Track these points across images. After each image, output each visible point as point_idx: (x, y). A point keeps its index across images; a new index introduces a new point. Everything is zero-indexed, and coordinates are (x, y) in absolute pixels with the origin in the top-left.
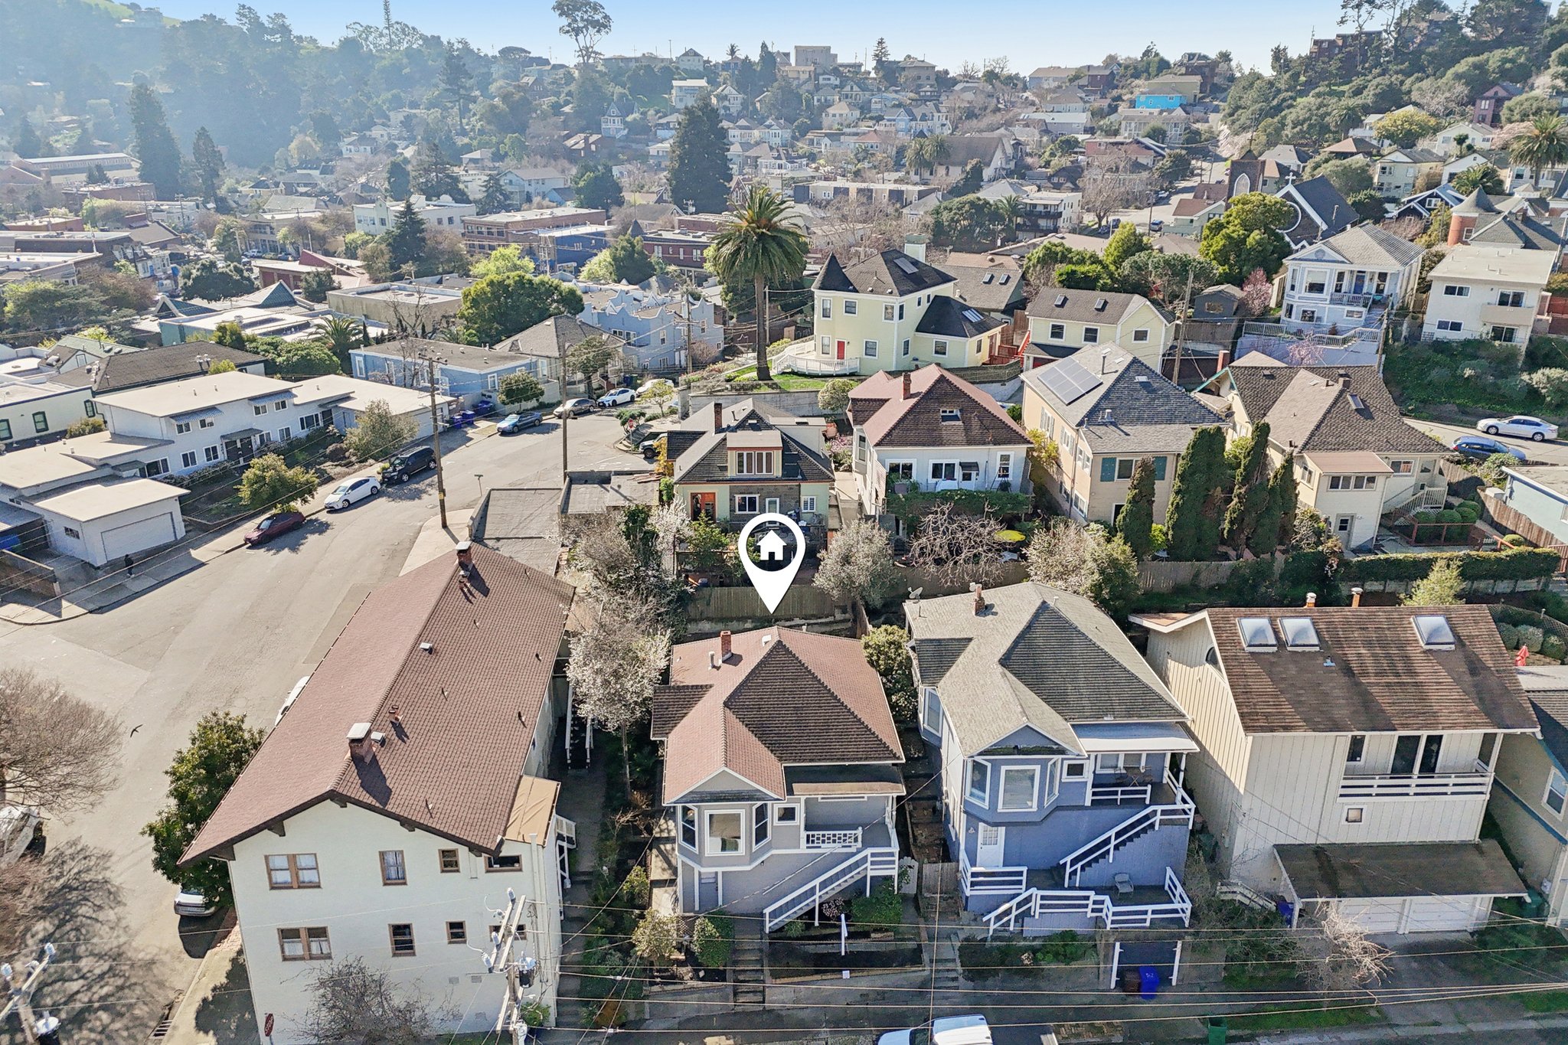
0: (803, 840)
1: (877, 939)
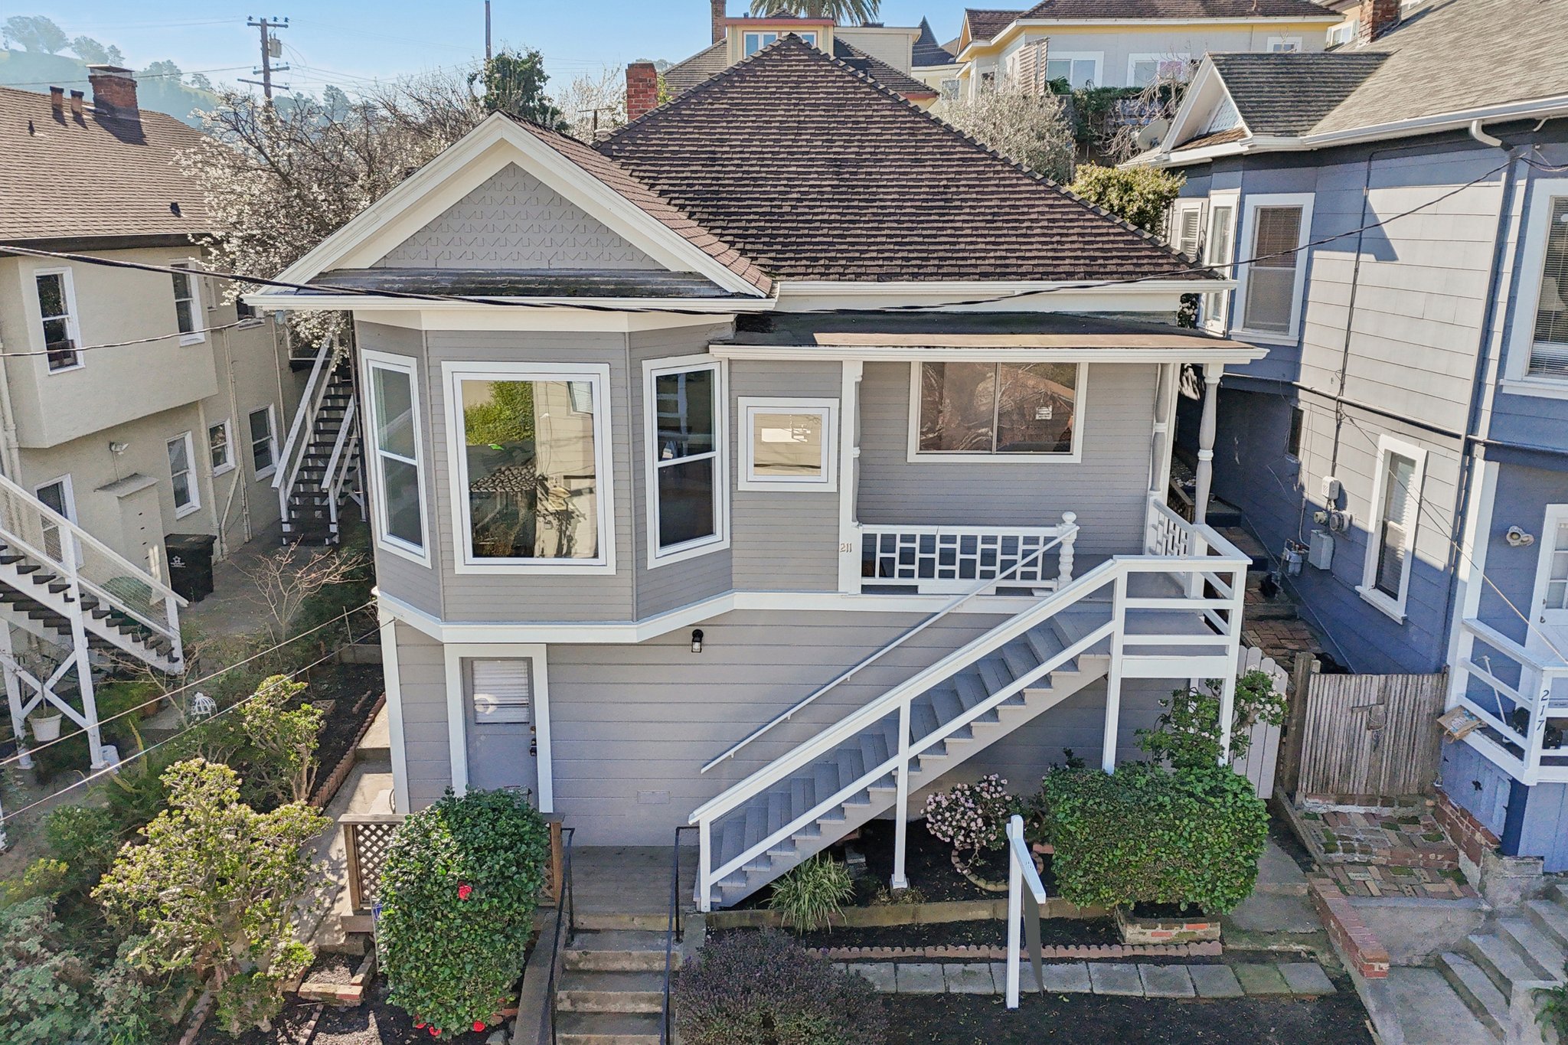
0: (854, 562)
1: (1150, 952)
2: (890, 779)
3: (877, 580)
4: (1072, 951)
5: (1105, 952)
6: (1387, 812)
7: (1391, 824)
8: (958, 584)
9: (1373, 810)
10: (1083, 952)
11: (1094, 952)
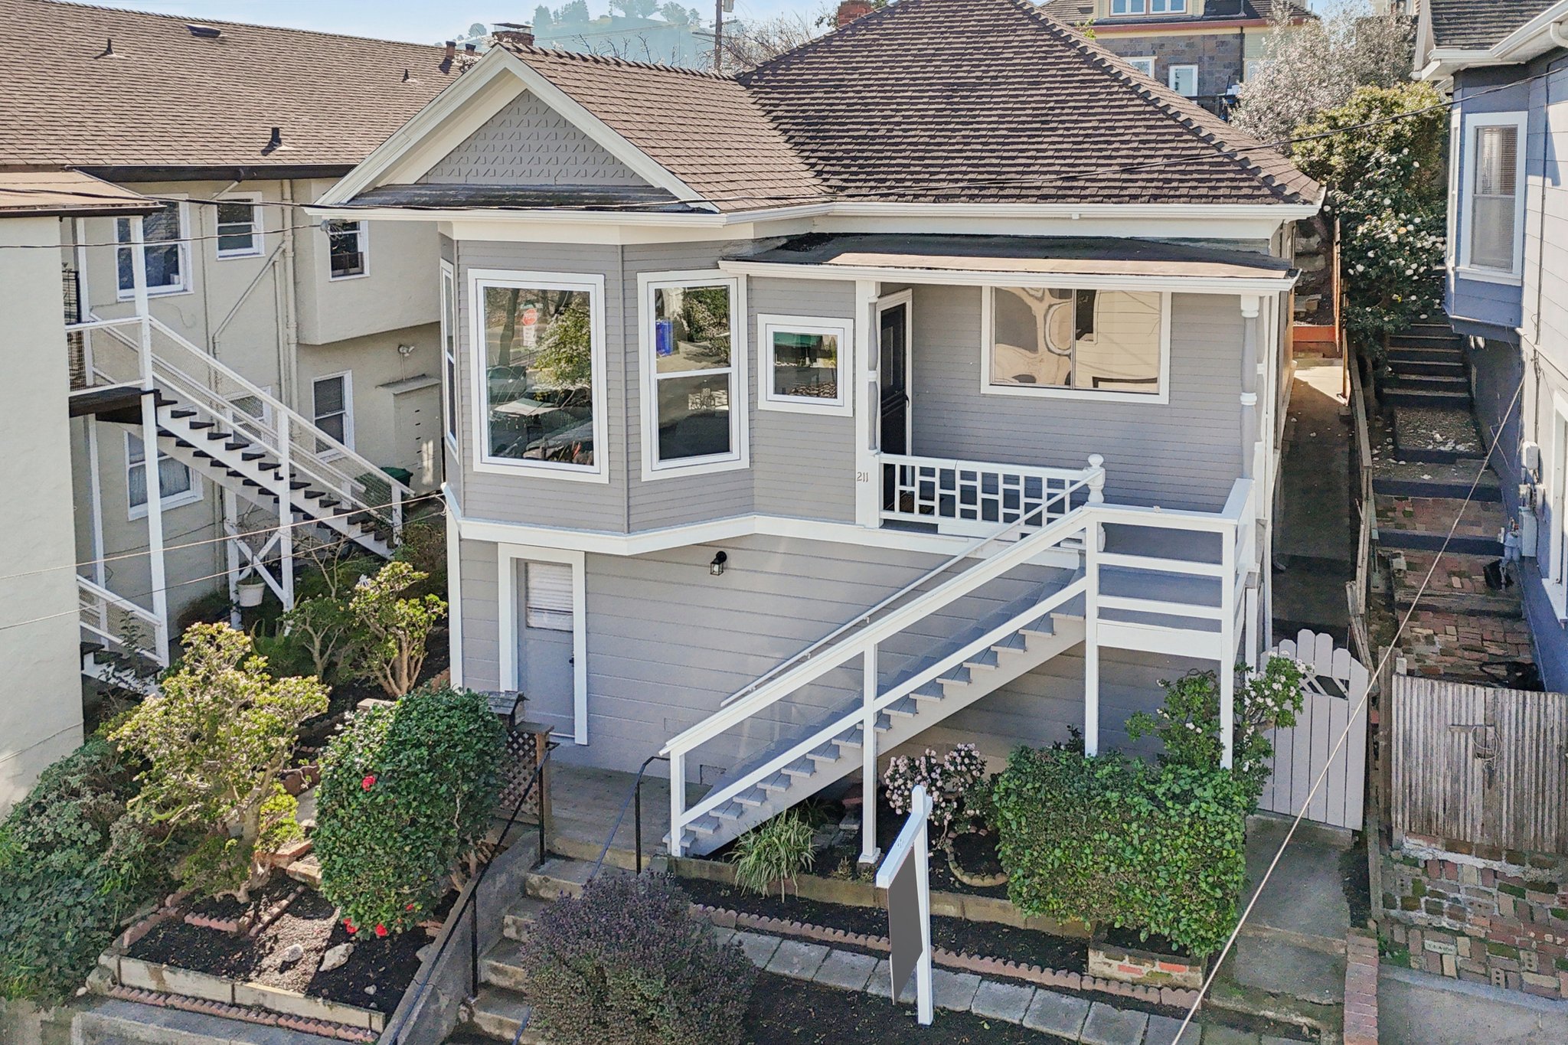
0: (870, 491)
1: (1113, 989)
2: (855, 734)
3: (897, 515)
4: (1022, 972)
5: (1061, 979)
6: (1513, 870)
7: (1515, 889)
8: (979, 526)
9: (1495, 865)
10: (1034, 975)
11: (1048, 977)
